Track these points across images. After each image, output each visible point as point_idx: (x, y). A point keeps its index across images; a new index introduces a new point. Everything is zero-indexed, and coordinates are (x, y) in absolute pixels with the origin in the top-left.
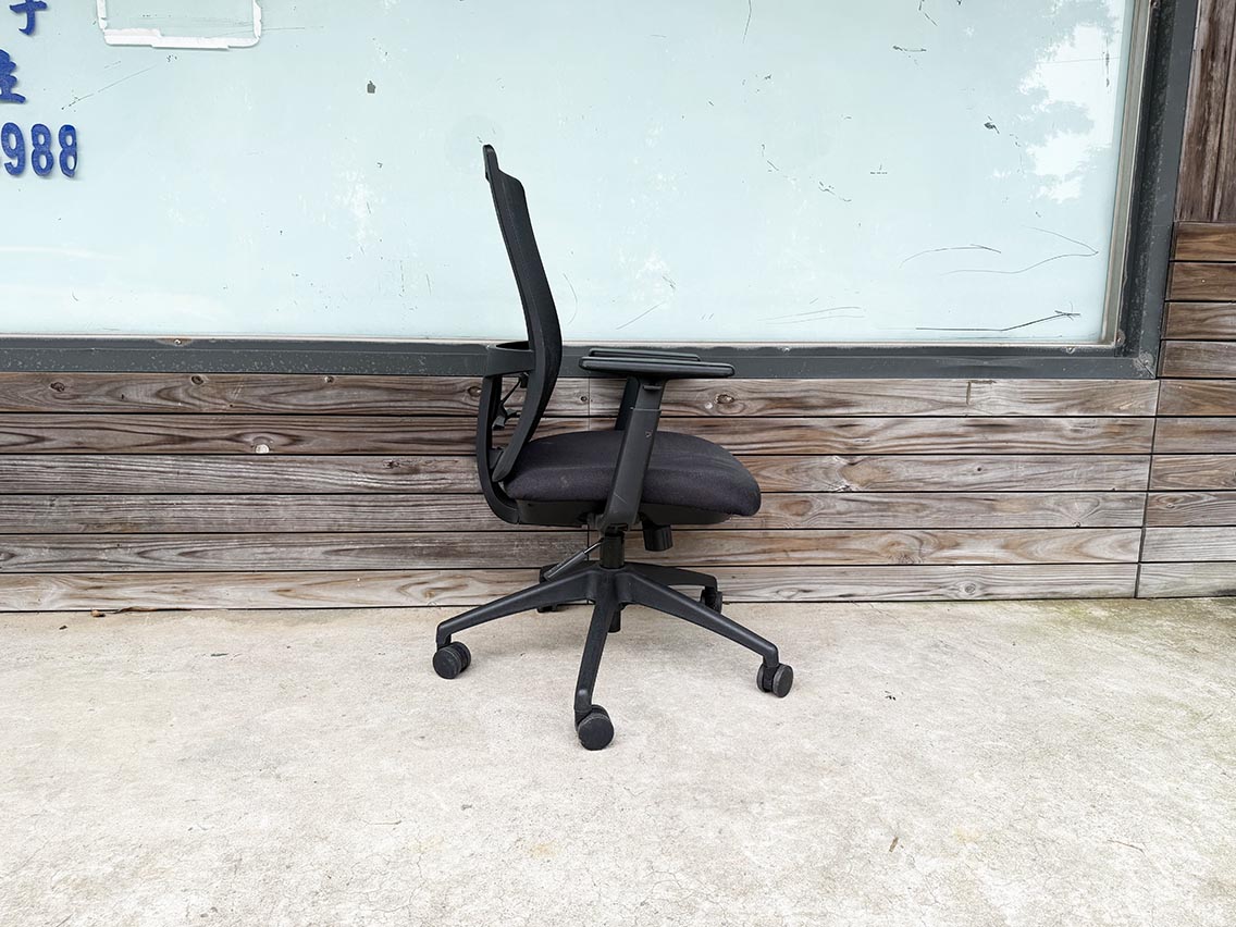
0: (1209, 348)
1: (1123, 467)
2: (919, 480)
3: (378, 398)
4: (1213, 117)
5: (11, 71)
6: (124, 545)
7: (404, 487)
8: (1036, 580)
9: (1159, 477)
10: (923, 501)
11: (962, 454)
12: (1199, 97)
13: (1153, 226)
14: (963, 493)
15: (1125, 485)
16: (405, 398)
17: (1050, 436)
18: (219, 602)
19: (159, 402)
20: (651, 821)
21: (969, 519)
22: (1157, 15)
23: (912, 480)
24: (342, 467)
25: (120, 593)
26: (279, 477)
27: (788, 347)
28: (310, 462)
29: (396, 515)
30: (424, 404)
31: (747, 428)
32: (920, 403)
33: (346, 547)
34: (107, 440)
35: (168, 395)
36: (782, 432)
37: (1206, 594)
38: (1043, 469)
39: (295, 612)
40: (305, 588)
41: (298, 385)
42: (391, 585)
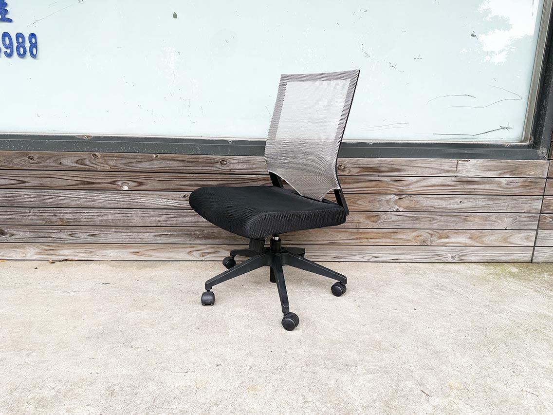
1: (529, 202)
2: (432, 207)
3: (178, 165)
5: (5, 7)
6: (63, 231)
8: (484, 253)
9: (546, 207)
10: (433, 216)
11: (453, 194)
14: (452, 213)
15: (530, 210)
16: (192, 165)
17: (495, 187)
18: (106, 257)
19: (78, 165)
20: (304, 375)
21: (454, 225)
23: (428, 206)
24: (162, 196)
25: (61, 252)
26: (133, 201)
27: (372, 142)
28: (148, 194)
29: (187, 219)
30: (200, 168)
31: (351, 181)
32: (434, 170)
33: (164, 233)
34: (54, 183)
35: (82, 162)
36: (367, 183)
38: (491, 202)
39: (141, 263)
40: (146, 251)
41: (142, 159)
42: (185, 251)
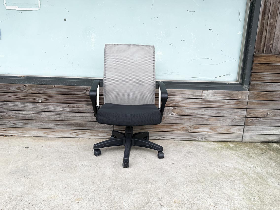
0: (262, 84)
1: (240, 111)
2: (190, 113)
3: (65, 91)
4: (264, 29)
6: (11, 122)
7: (71, 111)
8: (218, 137)
9: (248, 114)
10: (191, 118)
11: (200, 107)
12: (261, 23)
13: (249, 55)
14: (200, 116)
15: (240, 116)
16: (71, 91)
17: (222, 104)
18: (31, 135)
19: (17, 90)
21: (202, 122)
22: (252, 3)
23: (188, 113)
24: (57, 106)
25: (10, 132)
26: (44, 108)
27: (161, 81)
28: (51, 105)
29: (69, 117)
30: (76, 92)
32: (190, 95)
33: (58, 124)
34: (6, 98)
35: (19, 89)
37: (259, 142)
38: (220, 111)
39: (48, 138)
40: (50, 132)
41: (48, 87)
42: (69, 133)
